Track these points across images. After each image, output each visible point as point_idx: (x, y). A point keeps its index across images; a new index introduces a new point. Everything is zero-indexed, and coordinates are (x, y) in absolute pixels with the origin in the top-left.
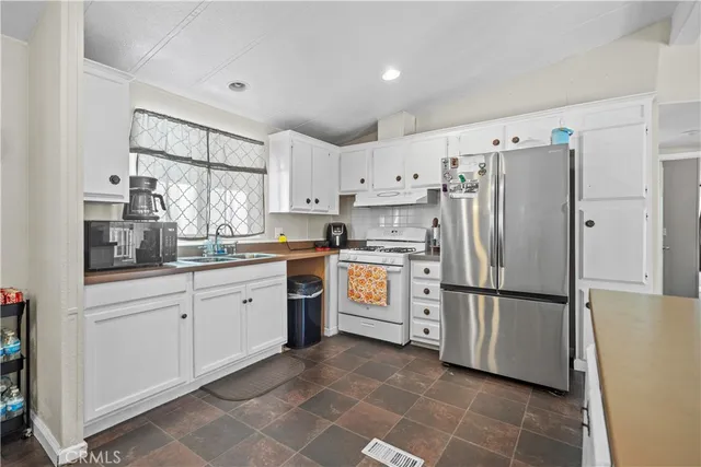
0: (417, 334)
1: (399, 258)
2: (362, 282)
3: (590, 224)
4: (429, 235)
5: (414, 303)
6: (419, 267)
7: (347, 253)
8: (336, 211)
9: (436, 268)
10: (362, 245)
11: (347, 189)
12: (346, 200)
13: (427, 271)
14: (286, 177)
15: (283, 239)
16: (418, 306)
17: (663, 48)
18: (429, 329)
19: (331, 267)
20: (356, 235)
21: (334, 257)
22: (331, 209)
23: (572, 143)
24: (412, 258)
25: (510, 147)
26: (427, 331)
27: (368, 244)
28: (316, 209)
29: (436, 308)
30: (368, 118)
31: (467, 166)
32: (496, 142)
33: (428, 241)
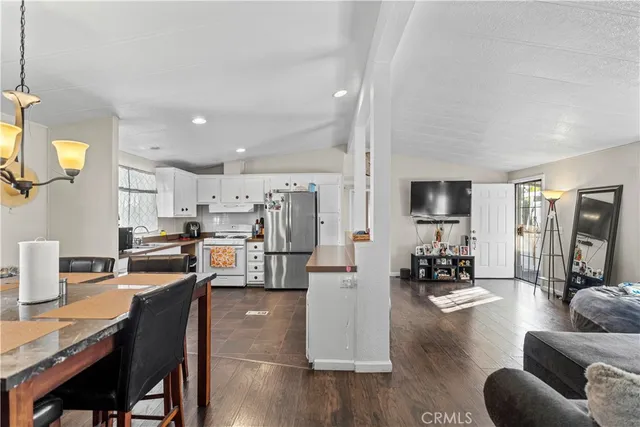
0: (251, 280)
1: (242, 241)
2: (220, 256)
3: (322, 223)
4: (254, 228)
5: (249, 264)
6: (251, 245)
7: (207, 241)
8: (195, 215)
9: (260, 245)
10: (212, 235)
11: (202, 201)
12: (202, 208)
13: (256, 247)
14: (171, 196)
15: (164, 234)
16: (251, 265)
17: (345, 155)
18: (256, 276)
19: (200, 249)
20: (206, 229)
21: (201, 243)
22: (193, 213)
23: (316, 189)
24: (247, 241)
25: (293, 188)
26: (256, 278)
27: (217, 235)
28: (185, 214)
29: (261, 265)
30: (219, 162)
31: (276, 197)
32: (287, 184)
33: (253, 232)
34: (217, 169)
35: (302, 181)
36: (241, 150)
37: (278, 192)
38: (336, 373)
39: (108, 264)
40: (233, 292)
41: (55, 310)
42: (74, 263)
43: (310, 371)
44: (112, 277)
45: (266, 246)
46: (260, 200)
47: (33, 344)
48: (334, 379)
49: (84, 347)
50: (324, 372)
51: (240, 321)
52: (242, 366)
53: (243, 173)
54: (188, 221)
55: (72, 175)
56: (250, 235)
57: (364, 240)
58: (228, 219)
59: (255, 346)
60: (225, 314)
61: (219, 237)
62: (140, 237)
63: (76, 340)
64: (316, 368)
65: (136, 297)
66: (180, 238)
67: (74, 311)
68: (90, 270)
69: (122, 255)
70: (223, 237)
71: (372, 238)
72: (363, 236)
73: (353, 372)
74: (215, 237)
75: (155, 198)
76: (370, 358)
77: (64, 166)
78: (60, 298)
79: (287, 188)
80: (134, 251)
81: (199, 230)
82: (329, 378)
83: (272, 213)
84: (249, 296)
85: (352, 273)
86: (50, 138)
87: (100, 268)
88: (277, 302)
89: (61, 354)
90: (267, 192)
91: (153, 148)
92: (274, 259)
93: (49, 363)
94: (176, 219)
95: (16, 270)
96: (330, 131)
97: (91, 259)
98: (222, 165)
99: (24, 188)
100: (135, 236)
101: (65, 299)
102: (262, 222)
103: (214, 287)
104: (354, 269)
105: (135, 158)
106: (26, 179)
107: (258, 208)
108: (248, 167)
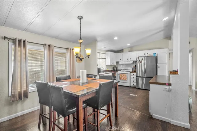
1: (129, 73)
2: (122, 76)
3: (159, 67)
4: (133, 69)
6: (132, 74)
7: (119, 72)
8: (115, 65)
9: (135, 74)
10: (120, 70)
11: (117, 61)
12: (117, 63)
13: (133, 75)
14: (109, 59)
15: (108, 70)
16: (132, 80)
17: (170, 41)
18: (134, 84)
19: (117, 74)
20: (119, 69)
21: (117, 73)
22: (115, 64)
23: (156, 55)
24: (131, 72)
25: (147, 55)
26: (133, 84)
27: (122, 70)
28: (113, 64)
29: (135, 80)
30: (122, 49)
31: (140, 59)
32: (145, 54)
33: (133, 70)
34: (121, 51)
35: (151, 53)
36: (128, 45)
37: (141, 57)
38: (161, 121)
39: (95, 76)
40: (126, 88)
41: (86, 85)
42: (89, 76)
43: (151, 117)
44: (96, 79)
45: (137, 74)
46: (135, 60)
47: (82, 90)
48: (160, 123)
49: (90, 93)
50: (157, 120)
51: (128, 96)
52: (127, 109)
53: (129, 51)
54: (114, 66)
55: (89, 56)
56: (131, 71)
57: (175, 74)
58: (125, 66)
59: (132, 104)
60: (123, 93)
61: (122, 71)
62: (102, 70)
63: (89, 91)
64: (153, 117)
65: (100, 84)
66: (112, 71)
67: (89, 85)
68: (92, 77)
69: (98, 74)
70: (123, 71)
71: (179, 73)
72: (175, 72)
73: (170, 123)
74: (121, 71)
75: (105, 60)
76: (178, 120)
77: (87, 54)
78: (87, 82)
79: (145, 55)
80: (101, 74)
81: (117, 69)
82: (158, 122)
83: (139, 64)
84: (131, 89)
85: (169, 86)
86: (85, 48)
87: (94, 77)
88: (141, 93)
89: (87, 93)
90: (137, 57)
91: (105, 47)
92: (140, 79)
93: (85, 94)
94: (111, 66)
95: (80, 76)
96: (162, 33)
97: (92, 75)
98: (123, 50)
99: (81, 59)
100: (101, 70)
101: (87, 83)
102: (135, 67)
103: (119, 85)
104: (170, 85)
105: (101, 50)
106: (81, 57)
107: (134, 62)
108: (131, 49)
